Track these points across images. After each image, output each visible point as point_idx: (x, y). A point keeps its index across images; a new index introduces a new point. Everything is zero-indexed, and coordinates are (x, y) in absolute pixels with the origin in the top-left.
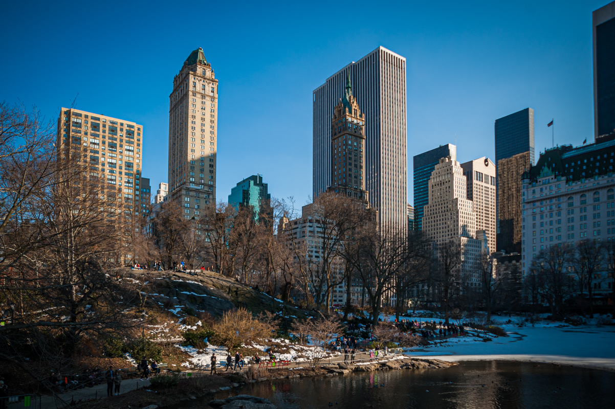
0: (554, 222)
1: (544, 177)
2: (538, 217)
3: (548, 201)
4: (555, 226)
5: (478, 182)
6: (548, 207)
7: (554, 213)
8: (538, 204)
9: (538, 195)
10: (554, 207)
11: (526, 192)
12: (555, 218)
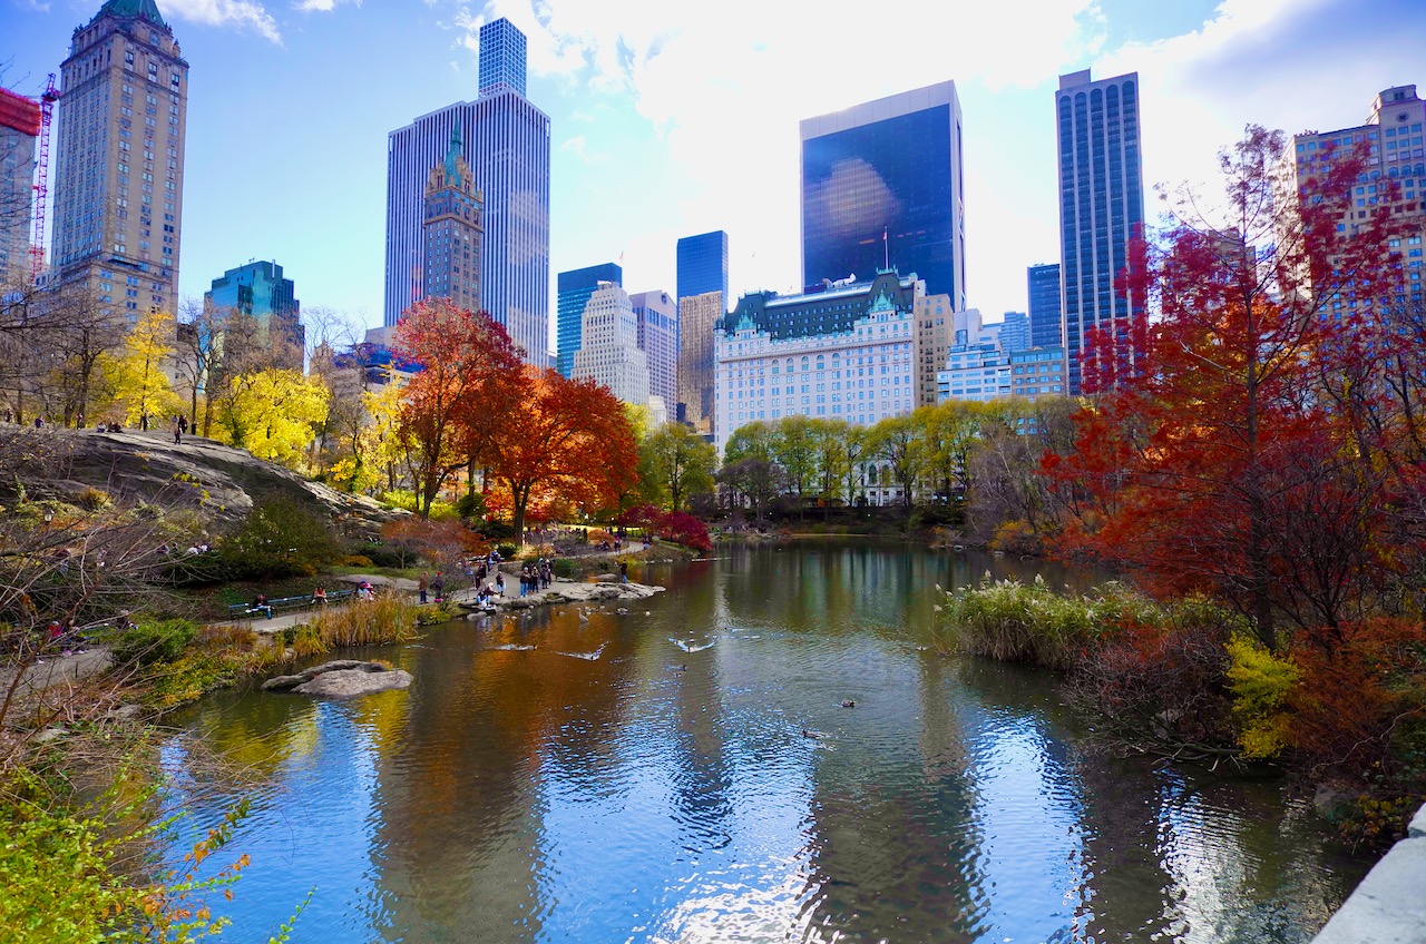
0: (756, 392)
1: (744, 329)
2: (736, 383)
3: (748, 363)
4: (757, 397)
5: (653, 326)
6: (749, 372)
7: (756, 382)
8: (735, 365)
9: (735, 354)
10: (755, 372)
11: (720, 348)
12: (757, 387)
